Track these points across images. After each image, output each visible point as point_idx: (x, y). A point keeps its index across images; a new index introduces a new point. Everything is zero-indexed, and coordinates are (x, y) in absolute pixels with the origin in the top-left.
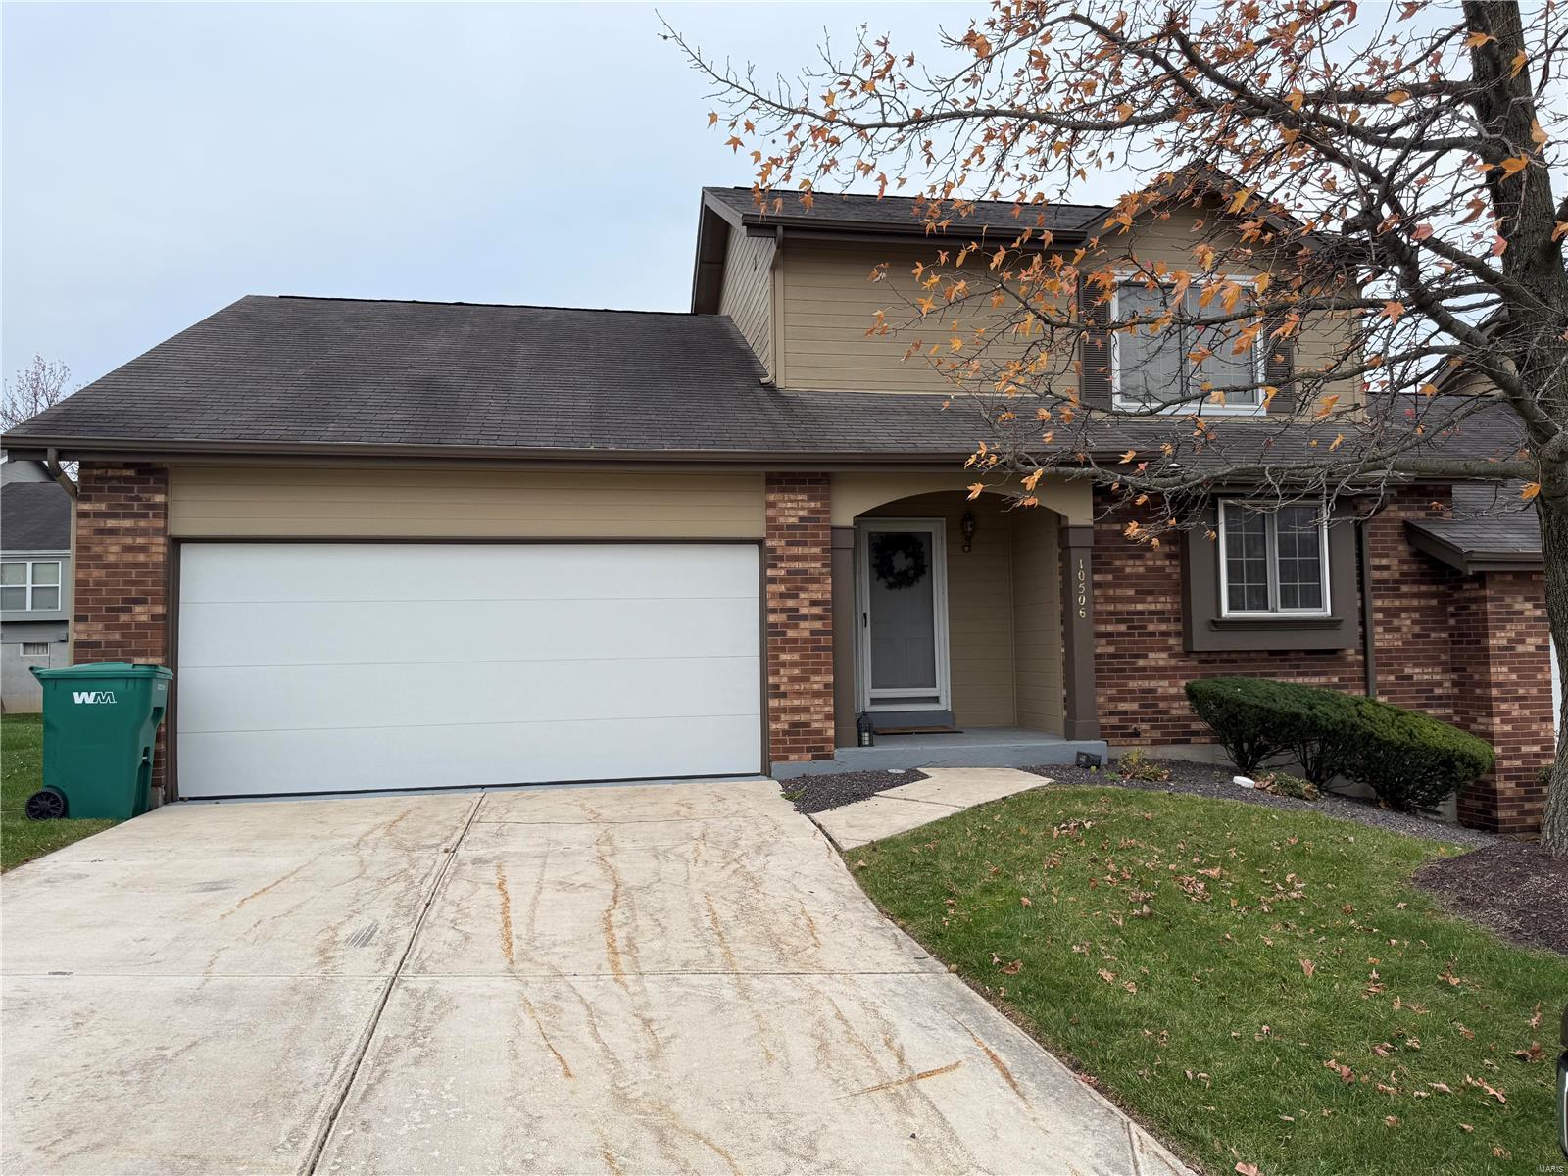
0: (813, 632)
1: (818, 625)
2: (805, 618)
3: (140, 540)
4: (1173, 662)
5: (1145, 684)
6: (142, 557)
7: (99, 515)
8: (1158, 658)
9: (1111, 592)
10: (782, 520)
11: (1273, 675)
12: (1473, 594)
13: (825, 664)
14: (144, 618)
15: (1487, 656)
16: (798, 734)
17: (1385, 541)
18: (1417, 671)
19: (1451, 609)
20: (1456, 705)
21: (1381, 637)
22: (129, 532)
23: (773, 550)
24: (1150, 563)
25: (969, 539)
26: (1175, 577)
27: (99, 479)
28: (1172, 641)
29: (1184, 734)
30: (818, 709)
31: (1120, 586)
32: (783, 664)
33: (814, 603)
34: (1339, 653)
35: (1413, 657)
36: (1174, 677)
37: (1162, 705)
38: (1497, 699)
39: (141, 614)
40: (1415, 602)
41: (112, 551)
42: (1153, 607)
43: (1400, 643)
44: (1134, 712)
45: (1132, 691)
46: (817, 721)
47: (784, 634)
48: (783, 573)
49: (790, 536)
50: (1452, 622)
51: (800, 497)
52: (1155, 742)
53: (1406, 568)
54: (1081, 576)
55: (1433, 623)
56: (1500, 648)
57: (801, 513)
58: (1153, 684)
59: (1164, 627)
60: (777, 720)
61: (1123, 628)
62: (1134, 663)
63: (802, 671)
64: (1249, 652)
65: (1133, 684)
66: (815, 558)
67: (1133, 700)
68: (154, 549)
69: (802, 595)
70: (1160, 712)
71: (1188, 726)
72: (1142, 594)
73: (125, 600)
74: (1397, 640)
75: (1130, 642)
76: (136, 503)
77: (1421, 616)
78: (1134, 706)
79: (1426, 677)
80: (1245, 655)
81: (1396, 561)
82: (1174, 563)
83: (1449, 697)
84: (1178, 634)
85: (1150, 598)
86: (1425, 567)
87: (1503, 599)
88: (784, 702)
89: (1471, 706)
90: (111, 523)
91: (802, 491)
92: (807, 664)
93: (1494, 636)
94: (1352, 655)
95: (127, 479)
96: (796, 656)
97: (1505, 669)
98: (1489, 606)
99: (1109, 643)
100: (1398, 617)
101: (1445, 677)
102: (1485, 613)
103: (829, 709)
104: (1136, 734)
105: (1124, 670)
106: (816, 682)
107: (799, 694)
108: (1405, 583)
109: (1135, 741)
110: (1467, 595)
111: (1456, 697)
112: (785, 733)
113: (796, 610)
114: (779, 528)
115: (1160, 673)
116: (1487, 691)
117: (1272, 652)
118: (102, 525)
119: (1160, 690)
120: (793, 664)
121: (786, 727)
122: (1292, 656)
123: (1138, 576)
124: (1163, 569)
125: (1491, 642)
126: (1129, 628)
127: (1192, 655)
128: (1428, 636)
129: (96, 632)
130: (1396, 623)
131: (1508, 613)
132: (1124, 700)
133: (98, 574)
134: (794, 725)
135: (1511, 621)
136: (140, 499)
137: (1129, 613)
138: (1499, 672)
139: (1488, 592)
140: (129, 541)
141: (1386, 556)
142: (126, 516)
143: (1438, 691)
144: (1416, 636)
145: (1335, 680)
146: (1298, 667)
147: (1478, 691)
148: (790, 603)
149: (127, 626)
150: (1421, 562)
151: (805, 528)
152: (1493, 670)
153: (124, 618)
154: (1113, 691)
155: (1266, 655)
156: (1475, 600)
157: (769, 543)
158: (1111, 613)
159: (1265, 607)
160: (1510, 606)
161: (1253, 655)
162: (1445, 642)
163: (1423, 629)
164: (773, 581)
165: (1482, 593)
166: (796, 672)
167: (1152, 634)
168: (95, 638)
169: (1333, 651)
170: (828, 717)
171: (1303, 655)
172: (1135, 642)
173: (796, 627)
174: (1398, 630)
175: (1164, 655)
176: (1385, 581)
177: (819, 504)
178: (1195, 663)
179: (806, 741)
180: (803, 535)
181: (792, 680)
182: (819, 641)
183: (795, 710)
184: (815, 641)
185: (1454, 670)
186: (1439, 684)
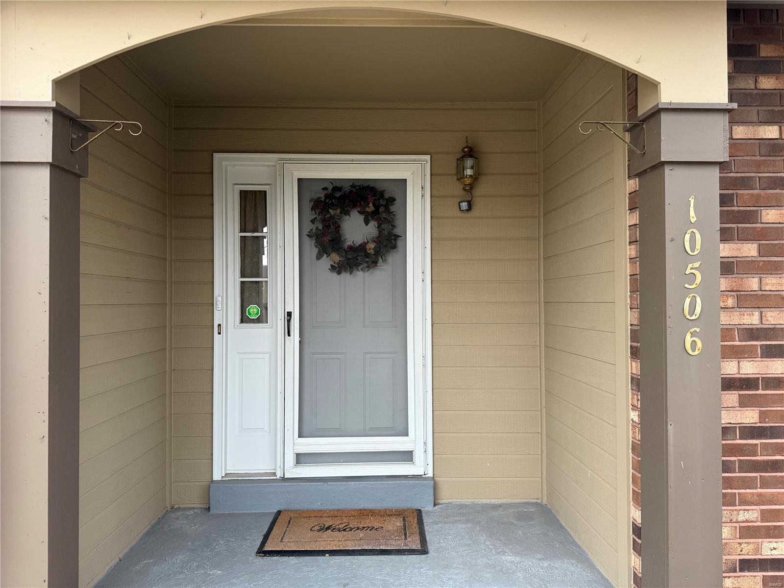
9: (753, 283)
25: (470, 188)
99: (744, 403)
154: (751, 515)
158: (752, 333)
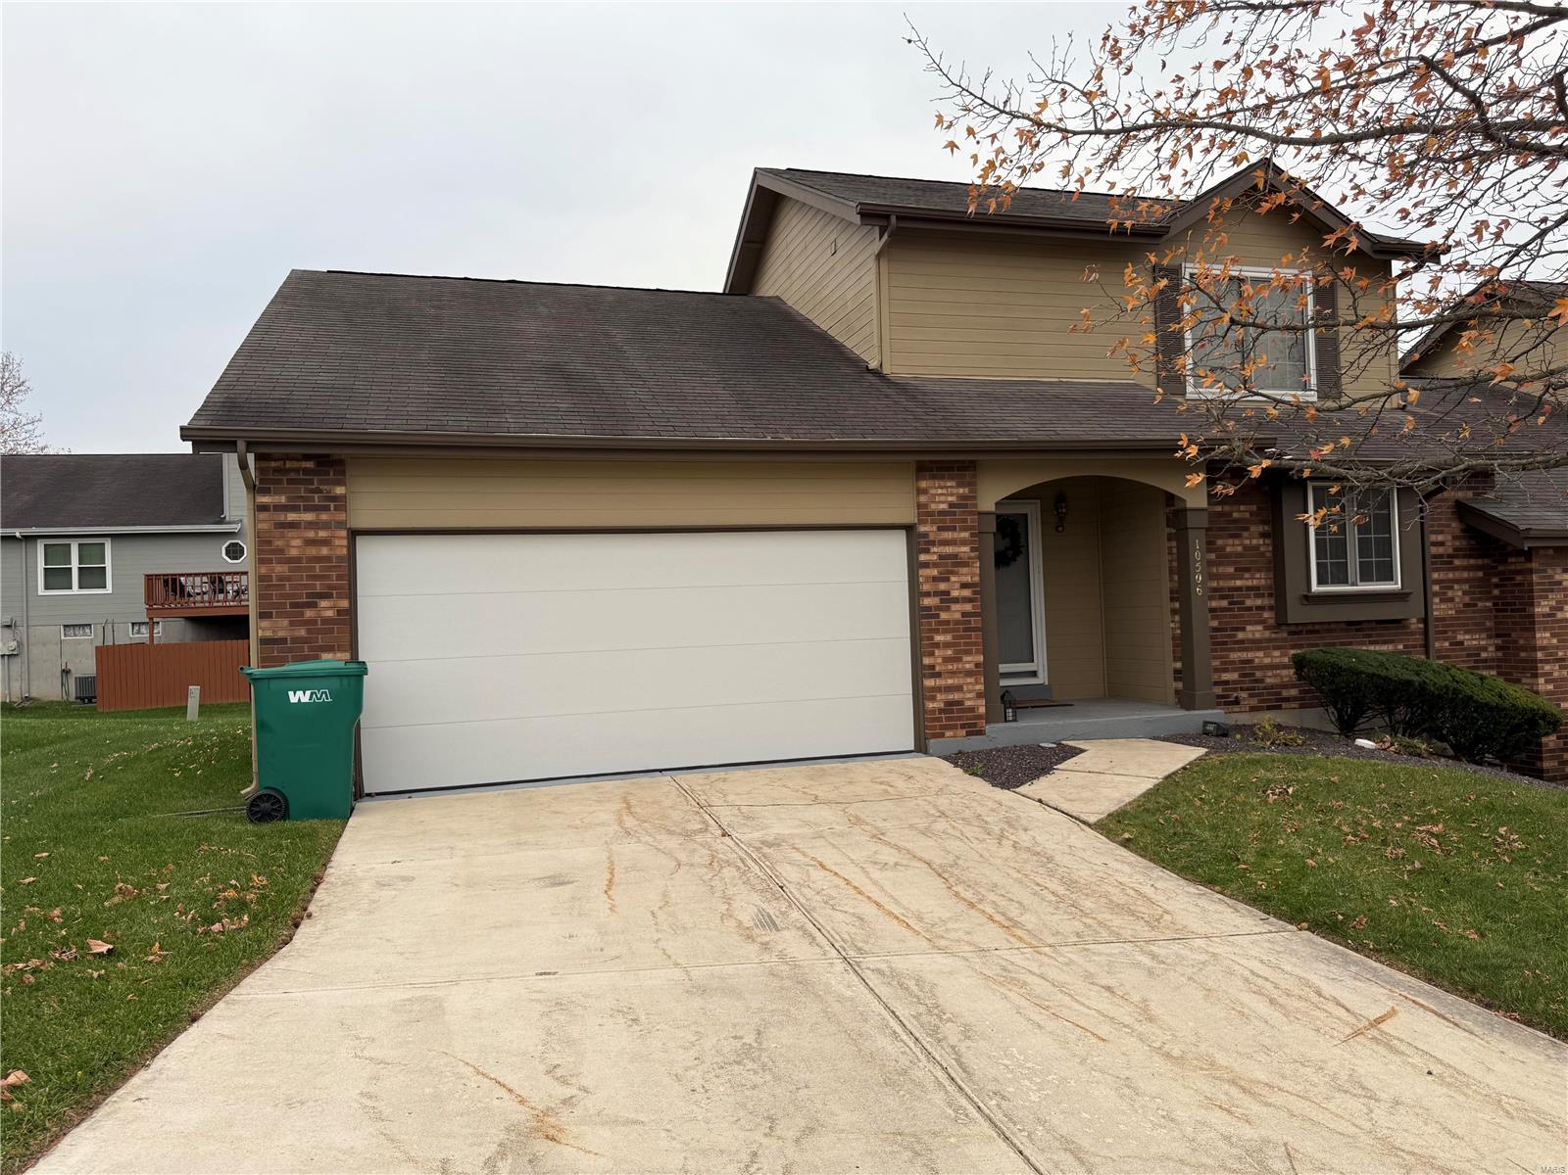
0: (964, 614)
1: (968, 607)
2: (956, 600)
3: (322, 534)
4: (1267, 634)
5: (1244, 655)
6: (325, 551)
7: (278, 508)
8: (1254, 631)
9: (1217, 570)
10: (933, 506)
11: (1350, 644)
12: (1519, 567)
13: (976, 644)
14: (330, 613)
15: (1534, 623)
16: (952, 712)
17: (1441, 519)
18: (1467, 637)
19: (1495, 580)
20: (1498, 667)
21: (1438, 607)
22: (311, 525)
23: (925, 535)
24: (1247, 542)
25: (1061, 519)
26: (1268, 554)
27: (277, 470)
28: (1266, 615)
29: (1277, 700)
30: (970, 687)
31: (1220, 564)
32: (937, 645)
33: (964, 586)
34: (1404, 622)
35: (1464, 625)
36: (1268, 648)
37: (1259, 674)
38: (1541, 661)
39: (327, 609)
40: (1465, 575)
41: (295, 546)
42: (1249, 583)
43: (1453, 612)
44: (1235, 682)
45: (1233, 662)
46: (969, 699)
47: (938, 616)
48: (935, 557)
49: (941, 521)
50: (1496, 592)
51: (949, 484)
52: (1253, 709)
53: (1457, 543)
54: (1197, 555)
55: (1480, 593)
56: (1544, 616)
57: (950, 499)
58: (1250, 655)
59: (1259, 602)
60: (933, 699)
61: (1224, 603)
62: (1234, 636)
63: (955, 652)
64: (1329, 623)
65: (1234, 656)
66: (963, 542)
67: (1234, 670)
68: (337, 542)
69: (953, 579)
70: (1256, 681)
71: (1280, 693)
72: (1241, 571)
73: (309, 595)
74: (1451, 609)
75: (1231, 616)
76: (316, 496)
77: (1470, 587)
78: (1235, 676)
79: (1474, 642)
80: (1326, 627)
81: (1449, 537)
82: (1267, 541)
83: (1493, 660)
84: (1271, 608)
85: (1247, 575)
86: (1473, 542)
87: (1545, 571)
88: (940, 682)
89: (1517, 668)
90: (292, 517)
91: (951, 478)
92: (958, 644)
93: (1539, 605)
94: (1415, 624)
95: (306, 471)
96: (948, 638)
97: (1548, 635)
98: (1535, 578)
99: (1218, 618)
100: (1452, 588)
101: (1492, 641)
102: (1531, 584)
103: (980, 687)
104: (1237, 702)
105: (1225, 643)
106: (969, 662)
107: (953, 674)
108: (1457, 557)
109: (1236, 708)
110: (1513, 567)
111: (1499, 660)
112: (941, 711)
113: (948, 593)
114: (931, 514)
115: (1256, 644)
116: (1533, 654)
117: (1349, 623)
118: (282, 518)
119: (1257, 660)
120: (947, 645)
121: (942, 705)
122: (1364, 626)
123: (1238, 555)
124: (1257, 547)
125: (1536, 610)
126: (1230, 603)
127: (1283, 627)
128: (1476, 605)
129: (282, 628)
130: (1450, 594)
131: (1550, 583)
132: (1226, 670)
133: (280, 569)
134: (949, 703)
135: (1552, 591)
136: (320, 491)
137: (1231, 589)
138: (1543, 637)
139: (1534, 565)
140: (311, 534)
141: (1441, 532)
142: (307, 509)
143: (1484, 655)
144: (1466, 605)
145: (1401, 647)
146: (1370, 636)
147: (1523, 654)
148: (942, 586)
149: (312, 622)
150: (1470, 538)
151: (954, 514)
152: (1538, 635)
153: (309, 613)
154: (1217, 663)
155: (1343, 626)
156: (1520, 572)
157: (922, 529)
158: (1217, 590)
159: (1345, 582)
160: (1552, 577)
161: (1333, 626)
162: (1490, 610)
163: (1471, 599)
164: (926, 565)
165: (1528, 566)
166: (949, 652)
167: (1250, 609)
168: (281, 634)
169: (1399, 621)
170: (979, 695)
171: (1374, 625)
172: (1236, 616)
173: (948, 609)
174: (1452, 600)
175: (1260, 628)
176: (1441, 556)
177: (967, 490)
178: (1285, 635)
179: (960, 718)
180: (952, 521)
181: (947, 660)
182: (969, 622)
183: (949, 689)
184: (964, 623)
185: (1498, 636)
186: (1485, 649)
